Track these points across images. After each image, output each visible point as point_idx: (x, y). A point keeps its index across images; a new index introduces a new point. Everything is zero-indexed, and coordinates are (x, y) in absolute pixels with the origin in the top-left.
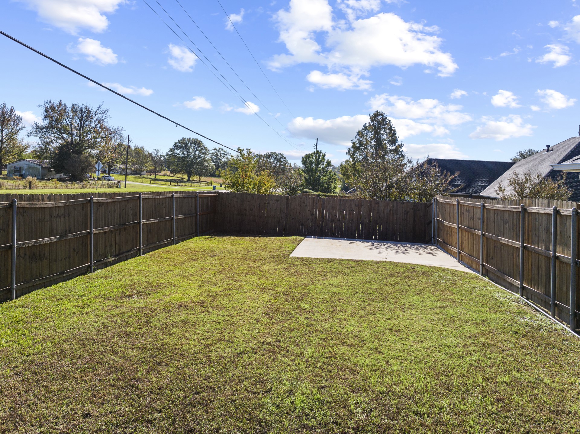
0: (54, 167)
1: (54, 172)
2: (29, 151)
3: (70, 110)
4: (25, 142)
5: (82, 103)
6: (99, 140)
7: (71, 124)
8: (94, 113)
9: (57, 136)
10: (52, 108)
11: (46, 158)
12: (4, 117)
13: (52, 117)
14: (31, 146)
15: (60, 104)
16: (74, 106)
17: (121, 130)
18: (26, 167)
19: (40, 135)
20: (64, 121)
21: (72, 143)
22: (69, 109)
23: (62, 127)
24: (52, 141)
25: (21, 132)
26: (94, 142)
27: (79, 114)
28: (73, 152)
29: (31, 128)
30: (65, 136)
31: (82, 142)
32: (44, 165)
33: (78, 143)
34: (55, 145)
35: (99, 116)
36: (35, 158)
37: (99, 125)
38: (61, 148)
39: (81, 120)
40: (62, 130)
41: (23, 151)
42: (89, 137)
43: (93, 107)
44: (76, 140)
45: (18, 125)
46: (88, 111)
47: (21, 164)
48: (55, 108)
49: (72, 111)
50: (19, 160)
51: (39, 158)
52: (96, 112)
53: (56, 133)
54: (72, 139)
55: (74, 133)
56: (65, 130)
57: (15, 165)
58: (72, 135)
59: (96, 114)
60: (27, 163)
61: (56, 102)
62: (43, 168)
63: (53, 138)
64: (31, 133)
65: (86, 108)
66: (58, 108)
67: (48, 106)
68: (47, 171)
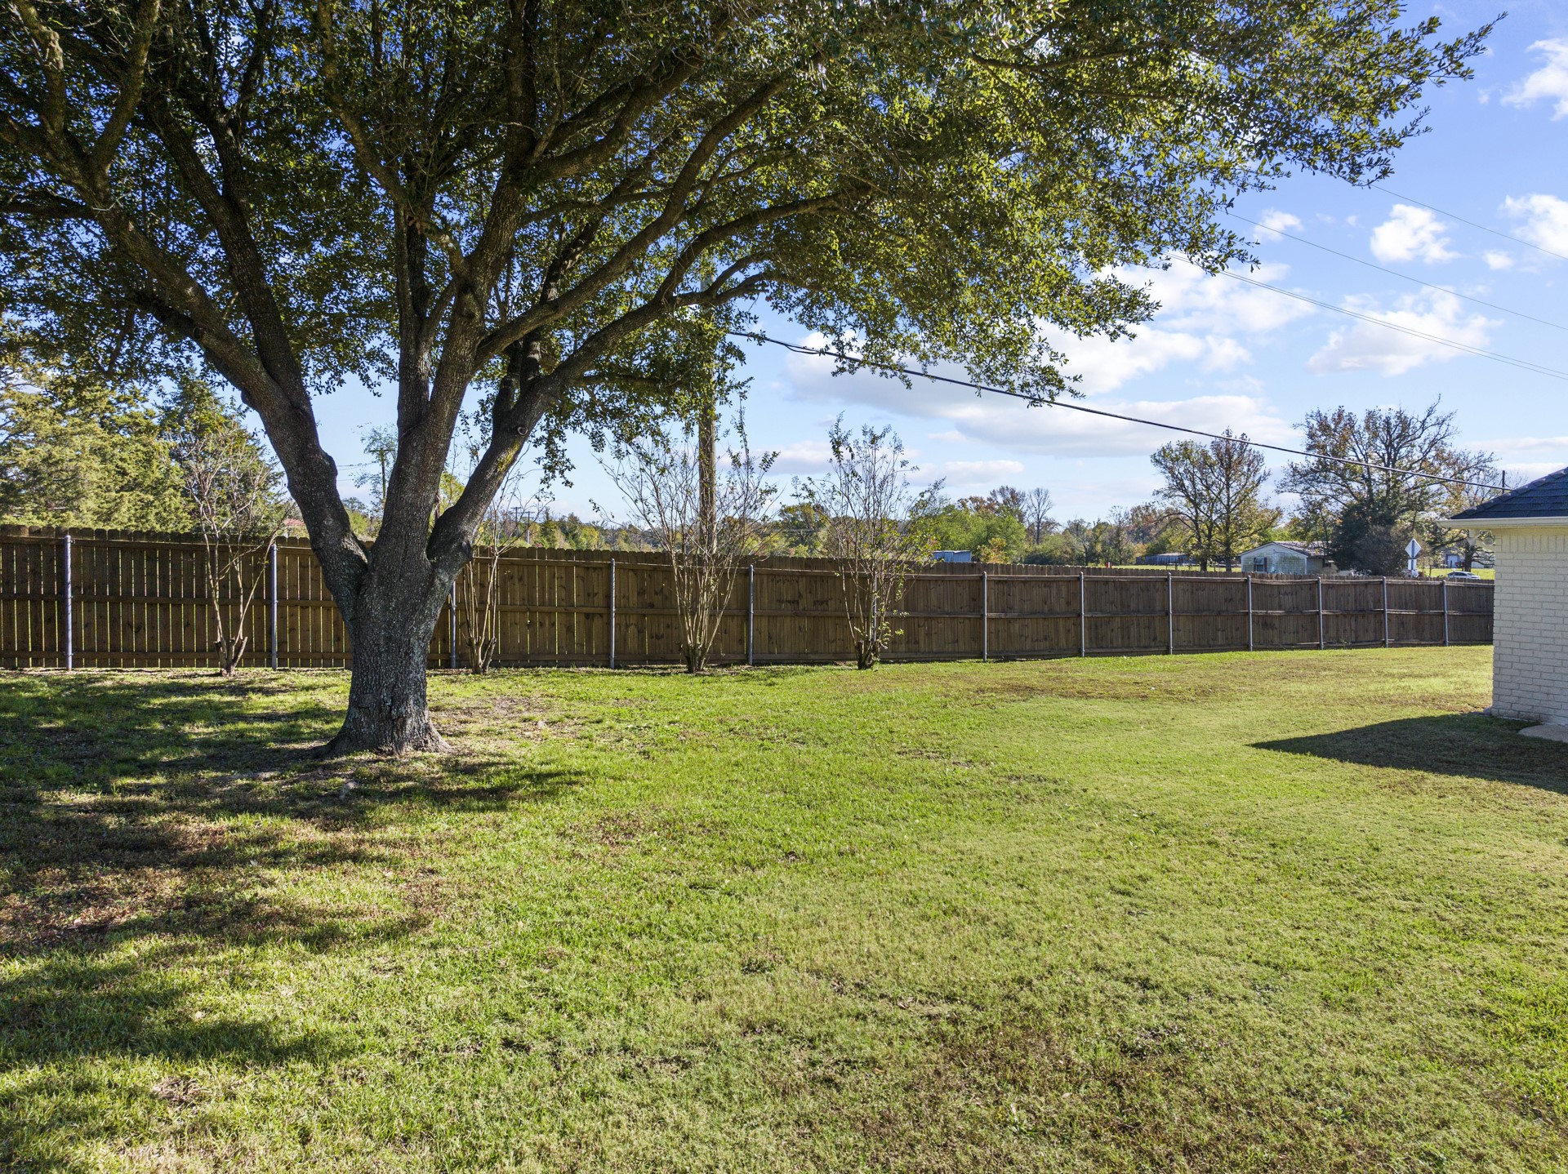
0: (1333, 556)
1: (1335, 567)
2: (1283, 523)
3: (1363, 425)
4: (1272, 506)
5: (1387, 408)
6: (1434, 488)
7: (1366, 456)
8: (1418, 425)
9: (1336, 487)
10: (1324, 427)
11: (1316, 537)
12: (1230, 457)
13: (1324, 447)
14: (1285, 514)
15: (1340, 415)
16: (1371, 416)
17: (1490, 460)
18: (1275, 558)
19: (1300, 488)
20: (1351, 453)
21: (1371, 500)
22: (1360, 423)
23: (1347, 466)
24: (1326, 500)
25: (1262, 484)
26: (1423, 493)
27: (1383, 434)
28: (1374, 521)
29: (1283, 476)
30: (1355, 485)
31: (1394, 497)
32: (1313, 553)
33: (1383, 500)
34: (1335, 507)
35: (1432, 431)
36: (1293, 537)
37: (1433, 453)
38: (1348, 512)
39: (1389, 445)
40: (1347, 474)
41: (1270, 524)
42: (1411, 482)
43: (1415, 412)
44: (1379, 493)
45: (1256, 471)
46: (1404, 423)
47: (1266, 551)
48: (1329, 427)
49: (1367, 428)
50: (1263, 544)
51: (1303, 538)
52: (1424, 422)
53: (1336, 482)
54: (1370, 491)
55: (1376, 476)
56: (1354, 473)
57: (1255, 554)
58: (1368, 481)
59: (1423, 428)
60: (1278, 549)
61: (1329, 412)
62: (1310, 558)
63: (1329, 492)
64: (1284, 485)
65: (1400, 415)
66: (1337, 424)
67: (1314, 423)
68: (1320, 564)
